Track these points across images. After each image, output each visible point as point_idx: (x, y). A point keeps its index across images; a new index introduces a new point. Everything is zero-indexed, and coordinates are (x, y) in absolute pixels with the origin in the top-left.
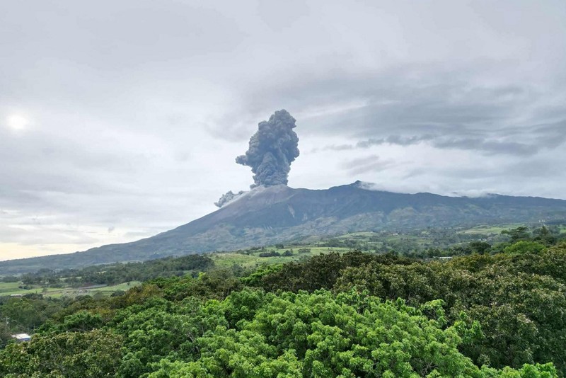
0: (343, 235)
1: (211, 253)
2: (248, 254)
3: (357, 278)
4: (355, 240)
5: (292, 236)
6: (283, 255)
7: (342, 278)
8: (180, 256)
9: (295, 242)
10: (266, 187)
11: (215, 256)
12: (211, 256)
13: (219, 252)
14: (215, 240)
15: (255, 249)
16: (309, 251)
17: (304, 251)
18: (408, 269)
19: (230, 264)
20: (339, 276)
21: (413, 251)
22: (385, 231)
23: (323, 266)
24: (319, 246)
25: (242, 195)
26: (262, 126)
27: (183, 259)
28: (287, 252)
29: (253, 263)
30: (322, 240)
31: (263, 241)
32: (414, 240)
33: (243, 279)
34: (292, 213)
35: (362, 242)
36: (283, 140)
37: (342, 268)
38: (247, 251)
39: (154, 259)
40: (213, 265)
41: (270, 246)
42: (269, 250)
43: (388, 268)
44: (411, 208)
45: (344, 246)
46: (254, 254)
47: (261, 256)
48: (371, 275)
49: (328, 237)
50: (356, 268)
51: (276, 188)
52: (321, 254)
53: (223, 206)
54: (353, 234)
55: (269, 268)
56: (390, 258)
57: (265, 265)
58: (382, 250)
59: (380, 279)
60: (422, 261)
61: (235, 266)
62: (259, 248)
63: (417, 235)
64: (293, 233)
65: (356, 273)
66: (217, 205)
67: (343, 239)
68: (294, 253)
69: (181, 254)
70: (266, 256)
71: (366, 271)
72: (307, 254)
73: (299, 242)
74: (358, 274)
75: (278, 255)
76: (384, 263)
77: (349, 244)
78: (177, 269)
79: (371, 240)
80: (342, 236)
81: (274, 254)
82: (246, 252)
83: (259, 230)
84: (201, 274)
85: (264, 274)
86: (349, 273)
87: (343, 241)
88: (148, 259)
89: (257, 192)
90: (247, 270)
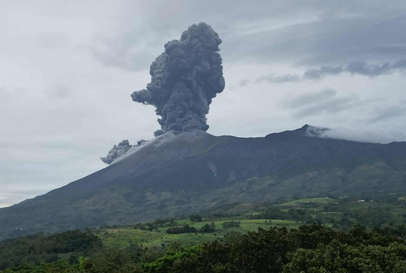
0: (285, 201)
1: (98, 228)
2: (151, 230)
3: (313, 265)
4: (303, 209)
5: (213, 204)
6: (201, 231)
7: (290, 265)
8: (53, 233)
9: (217, 212)
10: (176, 134)
11: (103, 233)
12: (98, 232)
13: (108, 227)
14: (103, 209)
15: (161, 222)
16: (237, 225)
17: (232, 225)
18: (385, 252)
19: (125, 245)
20: (286, 261)
21: (386, 225)
22: (345, 197)
23: (261, 247)
24: (252, 218)
25: (142, 146)
26: (171, 48)
27: (57, 237)
28: (207, 226)
29: (157, 243)
30: (256, 209)
31: (172, 211)
32: (388, 209)
33: (146, 264)
34: (214, 170)
35: (313, 212)
36: (199, 68)
37: (289, 250)
38: (150, 225)
39: (15, 237)
40: (101, 245)
41: (182, 218)
42: (181, 223)
43: (356, 250)
44: (382, 164)
45: (288, 218)
46: (160, 229)
47: (169, 232)
48: (332, 261)
49: (265, 204)
50: (310, 251)
51: (191, 136)
52: (260, 229)
53: (112, 163)
54: (301, 201)
55: (182, 250)
56: (358, 236)
57: (176, 246)
58: (342, 223)
59: (344, 265)
60: (399, 238)
61: (133, 247)
62: (167, 221)
63: (392, 202)
64: (214, 200)
65: (311, 257)
66: (104, 160)
67: (285, 207)
68: (216, 228)
69: (55, 230)
70: (177, 232)
71: (325, 255)
72: (235, 229)
73: (224, 212)
74: (314, 259)
75: (193, 230)
76: (350, 243)
77: (295, 214)
78: (49, 252)
79: (326, 209)
80: (286, 204)
81: (188, 230)
82: (147, 227)
83: (166, 195)
84: (82, 260)
85: (176, 258)
86: (300, 257)
87: (286, 211)
88: (8, 237)
89: (162, 141)
90: (148, 254)
